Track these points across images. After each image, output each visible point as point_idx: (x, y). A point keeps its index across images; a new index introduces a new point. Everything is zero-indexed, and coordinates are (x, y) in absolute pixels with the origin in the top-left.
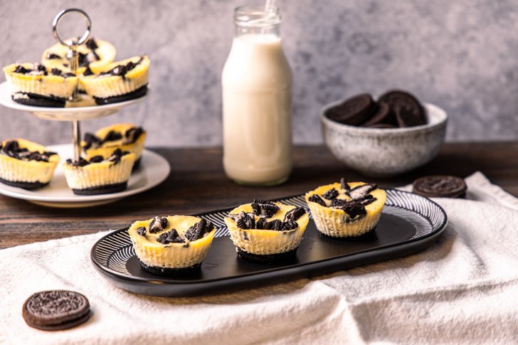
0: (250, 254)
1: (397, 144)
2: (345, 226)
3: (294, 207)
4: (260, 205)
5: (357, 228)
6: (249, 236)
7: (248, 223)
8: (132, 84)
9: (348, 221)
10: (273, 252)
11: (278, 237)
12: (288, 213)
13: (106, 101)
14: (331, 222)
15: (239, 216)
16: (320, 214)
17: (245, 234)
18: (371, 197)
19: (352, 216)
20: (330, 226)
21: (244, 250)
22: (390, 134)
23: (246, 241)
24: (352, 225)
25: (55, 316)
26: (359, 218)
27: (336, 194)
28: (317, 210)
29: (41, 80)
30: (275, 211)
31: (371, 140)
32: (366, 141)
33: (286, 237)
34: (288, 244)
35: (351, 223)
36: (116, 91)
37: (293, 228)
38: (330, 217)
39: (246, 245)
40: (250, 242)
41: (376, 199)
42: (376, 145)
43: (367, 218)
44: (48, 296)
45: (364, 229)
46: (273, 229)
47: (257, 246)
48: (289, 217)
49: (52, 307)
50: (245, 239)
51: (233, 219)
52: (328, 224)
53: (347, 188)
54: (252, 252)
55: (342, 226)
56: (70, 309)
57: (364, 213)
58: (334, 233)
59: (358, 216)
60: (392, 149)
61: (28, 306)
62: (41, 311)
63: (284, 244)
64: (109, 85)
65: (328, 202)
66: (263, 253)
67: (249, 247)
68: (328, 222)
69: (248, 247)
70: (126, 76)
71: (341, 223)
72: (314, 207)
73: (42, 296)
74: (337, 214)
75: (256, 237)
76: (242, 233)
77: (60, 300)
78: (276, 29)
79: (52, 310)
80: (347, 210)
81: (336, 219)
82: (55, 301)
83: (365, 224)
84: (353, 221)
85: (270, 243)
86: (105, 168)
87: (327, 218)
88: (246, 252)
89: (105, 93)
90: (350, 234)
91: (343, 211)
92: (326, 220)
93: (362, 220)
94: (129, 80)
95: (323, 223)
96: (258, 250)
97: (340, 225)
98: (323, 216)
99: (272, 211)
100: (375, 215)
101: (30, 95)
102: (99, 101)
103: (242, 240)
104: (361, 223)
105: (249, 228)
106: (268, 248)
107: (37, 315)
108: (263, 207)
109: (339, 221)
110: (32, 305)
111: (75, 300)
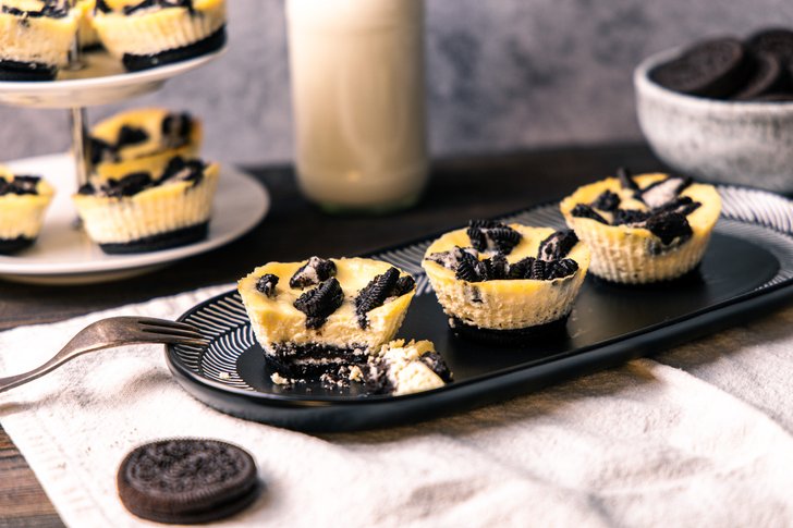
0: (484, 330)
2: (651, 261)
3: (550, 231)
4: (484, 231)
5: (674, 263)
6: (483, 295)
7: (477, 269)
8: (207, 22)
9: (658, 251)
10: (530, 323)
11: (541, 292)
12: (543, 243)
13: (155, 61)
14: (623, 256)
15: (452, 255)
16: (600, 241)
17: (476, 291)
18: (688, 200)
19: (667, 239)
20: (621, 262)
21: (470, 323)
23: (476, 305)
24: (666, 258)
25: (199, 492)
26: (680, 243)
27: (616, 199)
28: (594, 233)
30: (513, 240)
31: (760, 129)
32: (749, 129)
33: (556, 292)
34: (560, 304)
35: (663, 254)
36: (176, 38)
37: (570, 272)
38: (622, 244)
39: (477, 313)
40: (486, 305)
41: (698, 205)
42: (770, 137)
43: (692, 243)
44: (166, 453)
45: (686, 263)
46: (528, 278)
47: (499, 314)
48: (549, 251)
49: (182, 475)
50: (474, 301)
51: (440, 262)
52: (616, 260)
53: (634, 186)
54: (488, 325)
55: (646, 261)
56: (223, 478)
57: (687, 232)
58: (628, 277)
59: (677, 240)
61: (129, 475)
62: (162, 485)
63: (552, 306)
64: (162, 28)
65: (607, 216)
66: (510, 327)
67: (482, 317)
68: (618, 255)
69: (479, 317)
70: (195, 4)
71: (645, 255)
72: (583, 227)
73: (152, 453)
74: (636, 238)
75: (499, 295)
76: (470, 289)
77: (192, 459)
79: (186, 481)
80: (656, 229)
81: (633, 249)
82: (185, 461)
83: (689, 253)
84: (668, 250)
85: (524, 305)
87: (616, 247)
88: (476, 326)
89: (153, 45)
90: (661, 275)
91: (647, 233)
92: (612, 252)
93: (684, 247)
94: (202, 14)
95: (606, 258)
96: (501, 320)
97: (641, 260)
98: (606, 244)
99: (511, 241)
100: (706, 235)
102: (133, 63)
103: (467, 304)
104: (682, 253)
105: (479, 279)
106: (520, 316)
107: (154, 492)
108: (490, 234)
109: (640, 252)
110: (138, 471)
111: (225, 457)
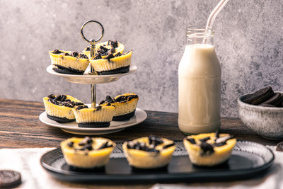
1: (273, 117)
8: (115, 65)
22: (268, 110)
29: (63, 58)
36: (105, 68)
60: (270, 120)
64: (101, 64)
70: (111, 59)
78: (212, 41)
86: (91, 112)
89: (100, 69)
94: (113, 62)
101: (60, 67)
